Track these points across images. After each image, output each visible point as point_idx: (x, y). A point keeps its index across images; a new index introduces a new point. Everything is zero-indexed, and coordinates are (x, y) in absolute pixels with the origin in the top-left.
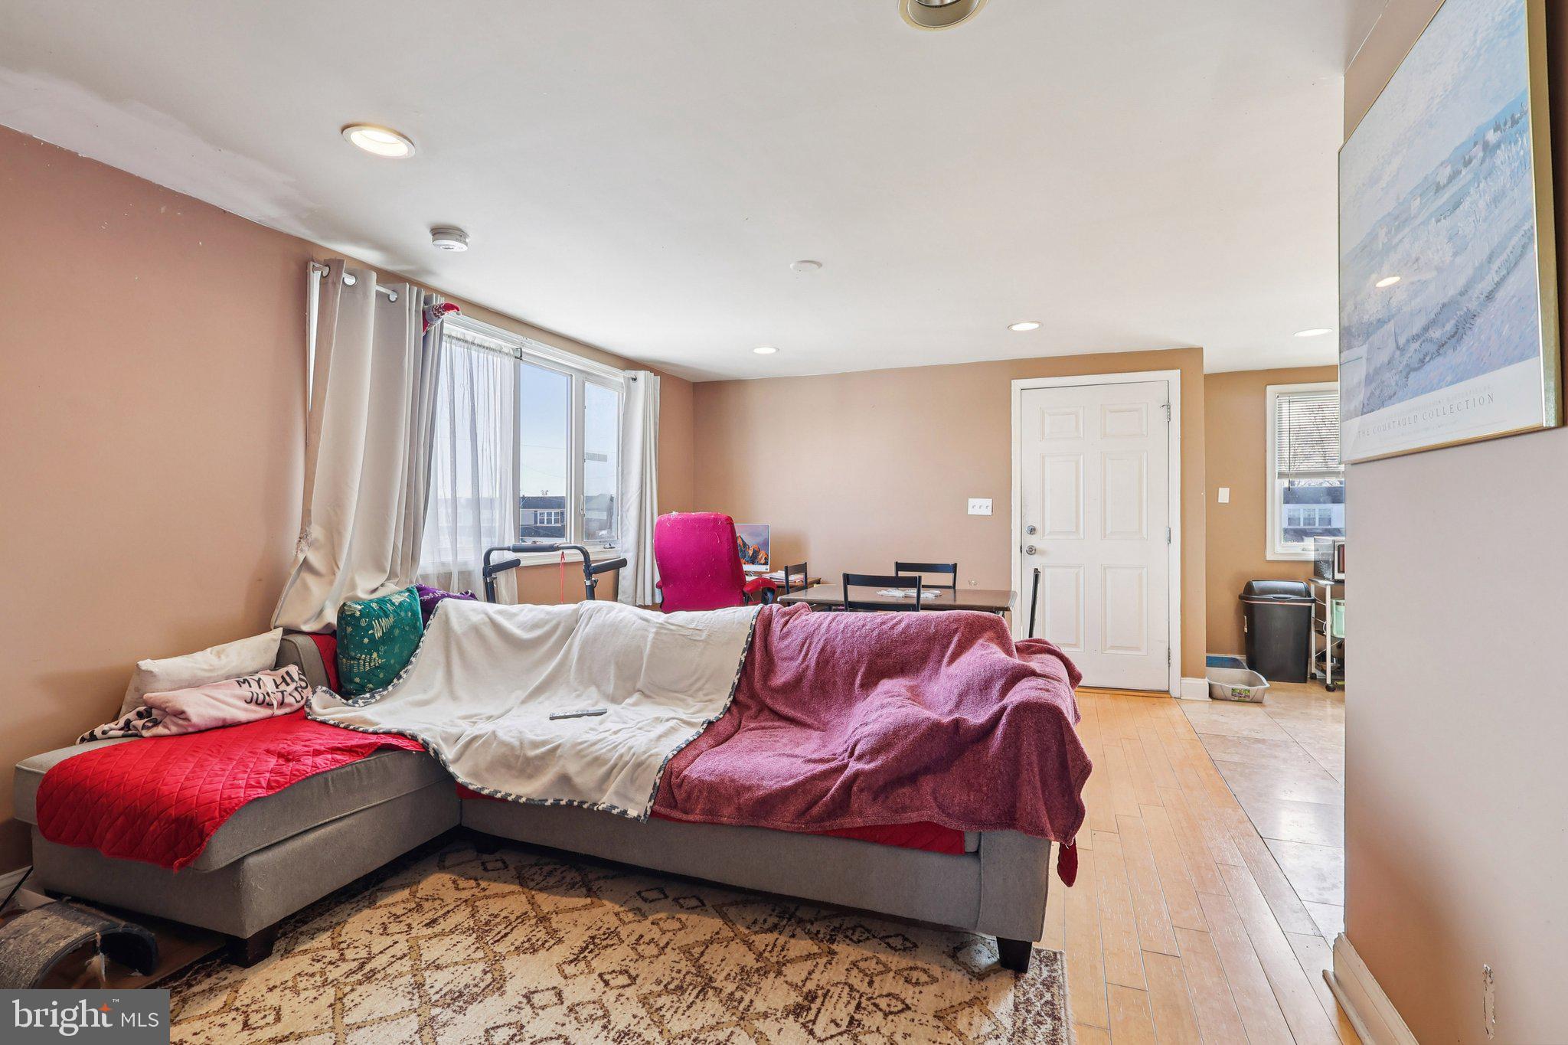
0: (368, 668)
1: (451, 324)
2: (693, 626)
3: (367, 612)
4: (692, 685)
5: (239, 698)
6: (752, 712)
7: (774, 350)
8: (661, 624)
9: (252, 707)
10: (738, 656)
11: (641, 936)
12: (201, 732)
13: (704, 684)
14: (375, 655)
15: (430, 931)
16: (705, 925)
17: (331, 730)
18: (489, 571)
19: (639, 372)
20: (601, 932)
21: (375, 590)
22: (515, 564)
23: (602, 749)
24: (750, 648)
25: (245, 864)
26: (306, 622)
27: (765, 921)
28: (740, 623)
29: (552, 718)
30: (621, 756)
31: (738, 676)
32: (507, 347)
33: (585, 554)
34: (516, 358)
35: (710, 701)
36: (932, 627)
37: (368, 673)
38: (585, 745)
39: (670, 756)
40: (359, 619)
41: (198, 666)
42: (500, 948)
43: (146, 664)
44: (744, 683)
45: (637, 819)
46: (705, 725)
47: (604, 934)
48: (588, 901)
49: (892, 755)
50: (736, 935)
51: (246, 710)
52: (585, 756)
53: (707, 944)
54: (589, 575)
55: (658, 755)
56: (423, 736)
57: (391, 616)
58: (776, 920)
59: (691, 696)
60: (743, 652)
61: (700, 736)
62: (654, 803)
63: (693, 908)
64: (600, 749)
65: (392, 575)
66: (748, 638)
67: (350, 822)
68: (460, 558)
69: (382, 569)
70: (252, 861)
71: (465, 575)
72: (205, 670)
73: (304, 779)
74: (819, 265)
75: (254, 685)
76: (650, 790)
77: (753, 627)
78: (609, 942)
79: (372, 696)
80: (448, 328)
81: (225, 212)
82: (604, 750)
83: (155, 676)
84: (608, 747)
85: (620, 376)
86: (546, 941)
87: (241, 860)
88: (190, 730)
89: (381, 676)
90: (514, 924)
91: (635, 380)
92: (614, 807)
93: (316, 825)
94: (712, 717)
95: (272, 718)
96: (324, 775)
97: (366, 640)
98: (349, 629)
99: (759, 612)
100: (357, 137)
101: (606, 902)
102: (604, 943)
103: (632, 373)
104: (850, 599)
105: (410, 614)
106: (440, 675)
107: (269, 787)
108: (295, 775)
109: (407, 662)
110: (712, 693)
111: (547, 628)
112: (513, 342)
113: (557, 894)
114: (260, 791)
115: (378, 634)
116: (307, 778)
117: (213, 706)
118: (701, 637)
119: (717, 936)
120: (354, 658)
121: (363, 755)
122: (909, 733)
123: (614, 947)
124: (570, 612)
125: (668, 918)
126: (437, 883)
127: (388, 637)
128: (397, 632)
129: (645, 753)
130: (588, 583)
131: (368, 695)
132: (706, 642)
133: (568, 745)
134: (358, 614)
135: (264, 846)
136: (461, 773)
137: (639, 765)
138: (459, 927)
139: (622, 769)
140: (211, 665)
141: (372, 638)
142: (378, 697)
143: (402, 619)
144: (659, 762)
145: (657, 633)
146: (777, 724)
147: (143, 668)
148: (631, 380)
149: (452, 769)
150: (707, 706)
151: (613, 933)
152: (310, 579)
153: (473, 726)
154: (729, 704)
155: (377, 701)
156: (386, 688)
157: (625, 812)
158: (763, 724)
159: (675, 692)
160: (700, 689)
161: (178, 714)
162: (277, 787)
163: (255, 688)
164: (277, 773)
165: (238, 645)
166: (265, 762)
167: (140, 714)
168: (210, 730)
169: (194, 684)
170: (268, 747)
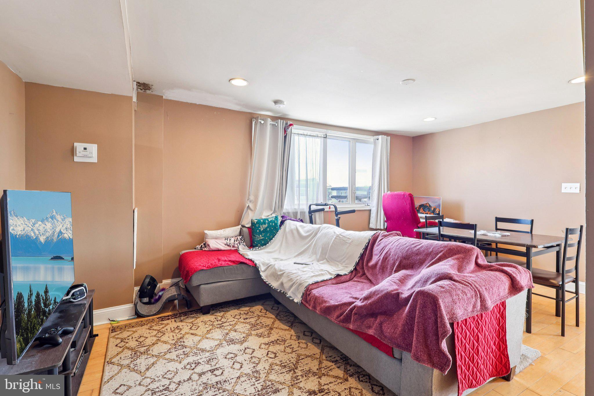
0: (258, 239)
1: (295, 129)
2: (348, 237)
3: (259, 222)
4: (342, 260)
5: (223, 243)
6: (359, 275)
7: (434, 119)
8: (338, 235)
9: (226, 246)
10: (361, 251)
11: (291, 345)
12: (213, 251)
13: (346, 260)
14: (261, 236)
15: (244, 321)
16: (315, 350)
17: (239, 256)
18: (311, 212)
19: (379, 136)
20: (282, 339)
21: (269, 216)
22: (323, 210)
23: (294, 276)
24: (366, 248)
25: (201, 287)
26: (247, 224)
27: (335, 358)
28: (365, 238)
29: (295, 263)
30: (297, 280)
31: (359, 259)
32: (320, 134)
33: (336, 208)
34: (324, 138)
35: (346, 267)
36: (431, 248)
37: (259, 240)
38: (291, 274)
39: (311, 283)
40: (256, 224)
41: (217, 233)
42: (253, 332)
43: (206, 232)
44: (360, 262)
45: (297, 303)
46: (336, 276)
47: (282, 340)
48: (288, 328)
49: (369, 302)
50: (319, 358)
51: (224, 247)
52: (289, 277)
53: (307, 356)
54: (337, 215)
55: (307, 282)
56: (257, 262)
57: (267, 224)
58: (338, 359)
59: (341, 264)
60: (363, 250)
61: (331, 279)
62: (302, 299)
63: (315, 343)
64: (293, 276)
65: (274, 212)
66: (366, 244)
67: (231, 283)
68: (301, 207)
69: (272, 210)
70: (202, 286)
71: (303, 213)
72: (219, 235)
73: (216, 267)
74: (414, 80)
75: (229, 240)
76: (301, 294)
77: (369, 240)
78: (281, 343)
79: (258, 248)
80: (294, 131)
81: (230, 110)
82: (294, 277)
83: (208, 235)
84: (296, 276)
85: (371, 139)
86: (265, 335)
87: (200, 285)
88: (211, 250)
89: (263, 242)
90: (263, 327)
91: (378, 139)
92: (291, 297)
93: (221, 281)
94: (342, 273)
95: (230, 250)
96: (223, 267)
97: (258, 231)
98: (253, 227)
99: (375, 234)
100: (233, 82)
101: (292, 331)
102: (279, 342)
103: (377, 137)
104: (442, 233)
105: (273, 224)
106: (279, 244)
107: (208, 267)
108: (215, 265)
109: (272, 239)
110: (348, 264)
111: (310, 232)
112: (323, 133)
113: (282, 323)
114: (205, 268)
115: (262, 229)
116: (218, 267)
117: (216, 244)
118: (349, 241)
119: (314, 356)
120: (255, 236)
121: (236, 264)
122: (378, 294)
123: (280, 345)
124: (318, 228)
125: (304, 343)
126: (257, 309)
127: (265, 230)
128: (268, 229)
129: (304, 280)
130: (336, 218)
131: (257, 248)
132: (350, 243)
133: (287, 272)
134: (255, 223)
135: (205, 283)
136: (263, 275)
137: (300, 284)
138: (250, 322)
139: (297, 284)
140: (221, 234)
141: (260, 230)
142: (260, 249)
143: (271, 225)
144: (306, 284)
145: (336, 238)
146: (365, 281)
147: (205, 232)
148: (376, 140)
149: (261, 273)
150: (345, 269)
151: (284, 341)
152: (249, 211)
153: (275, 261)
154: (352, 270)
155: (259, 250)
156: (263, 246)
157: (293, 299)
158: (359, 280)
159: (337, 261)
160: (344, 262)
161: (209, 245)
162: (209, 268)
163: (228, 241)
164: (211, 264)
165: (229, 229)
166: (214, 261)
167: (204, 244)
168: (215, 251)
169: (216, 238)
170: (220, 257)
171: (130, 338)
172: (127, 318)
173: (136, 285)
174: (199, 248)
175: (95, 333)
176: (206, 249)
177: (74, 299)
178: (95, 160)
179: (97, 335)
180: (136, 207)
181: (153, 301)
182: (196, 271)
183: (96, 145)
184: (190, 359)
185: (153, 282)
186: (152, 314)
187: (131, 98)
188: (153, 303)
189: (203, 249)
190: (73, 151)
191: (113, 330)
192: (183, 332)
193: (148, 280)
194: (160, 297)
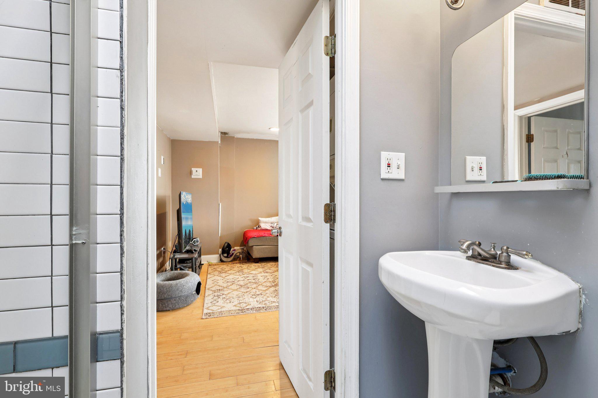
5: (269, 226)
51: (270, 228)
70: (254, 246)
72: (268, 221)
73: (262, 236)
83: (261, 221)
88: (262, 229)
93: (265, 245)
96: (266, 237)
114: (256, 236)
117: (265, 226)
135: (256, 245)
147: (259, 219)
161: (261, 226)
162: (258, 237)
163: (273, 225)
164: (260, 235)
165: (274, 217)
166: (262, 234)
167: (259, 226)
168: (264, 230)
169: (266, 223)
170: (265, 233)
171: (218, 268)
172: (216, 262)
173: (220, 248)
174: (256, 228)
175: (202, 263)
176: (259, 229)
177: (194, 243)
178: (201, 177)
179: (203, 264)
180: (220, 203)
181: (229, 256)
182: (251, 238)
183: (202, 169)
184: (245, 276)
185: (229, 246)
186: (228, 261)
187: (218, 142)
188: (229, 257)
189: (258, 229)
190: (191, 173)
191: (210, 265)
192: (243, 268)
193: (226, 245)
194: (233, 254)
